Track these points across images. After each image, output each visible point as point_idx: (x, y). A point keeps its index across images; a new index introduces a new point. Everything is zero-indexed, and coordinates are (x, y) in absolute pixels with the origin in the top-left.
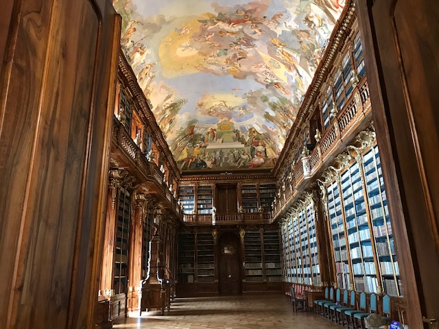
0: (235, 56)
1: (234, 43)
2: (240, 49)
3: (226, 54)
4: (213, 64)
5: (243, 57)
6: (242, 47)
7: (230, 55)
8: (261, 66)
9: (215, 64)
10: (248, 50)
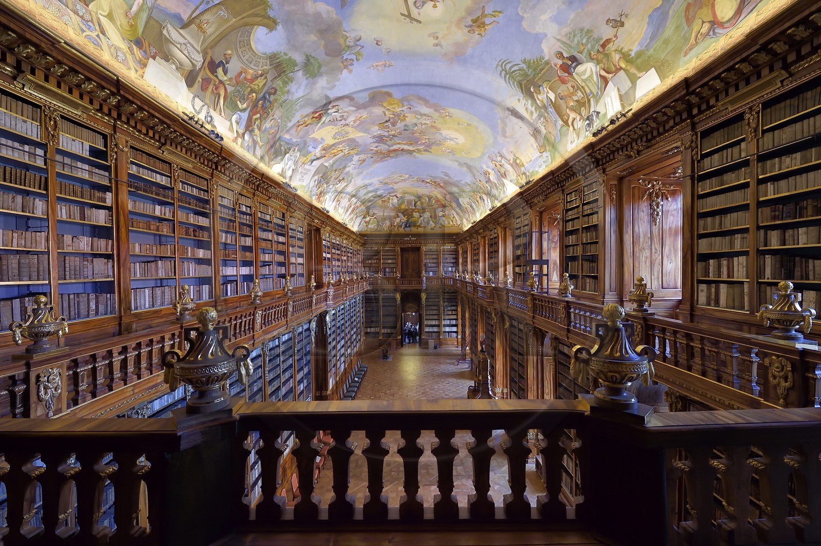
0: (394, 124)
1: (396, 136)
2: (388, 131)
3: (405, 126)
4: (425, 115)
5: (383, 124)
6: (386, 134)
7: (400, 125)
8: (355, 122)
9: (421, 115)
10: (379, 132)
